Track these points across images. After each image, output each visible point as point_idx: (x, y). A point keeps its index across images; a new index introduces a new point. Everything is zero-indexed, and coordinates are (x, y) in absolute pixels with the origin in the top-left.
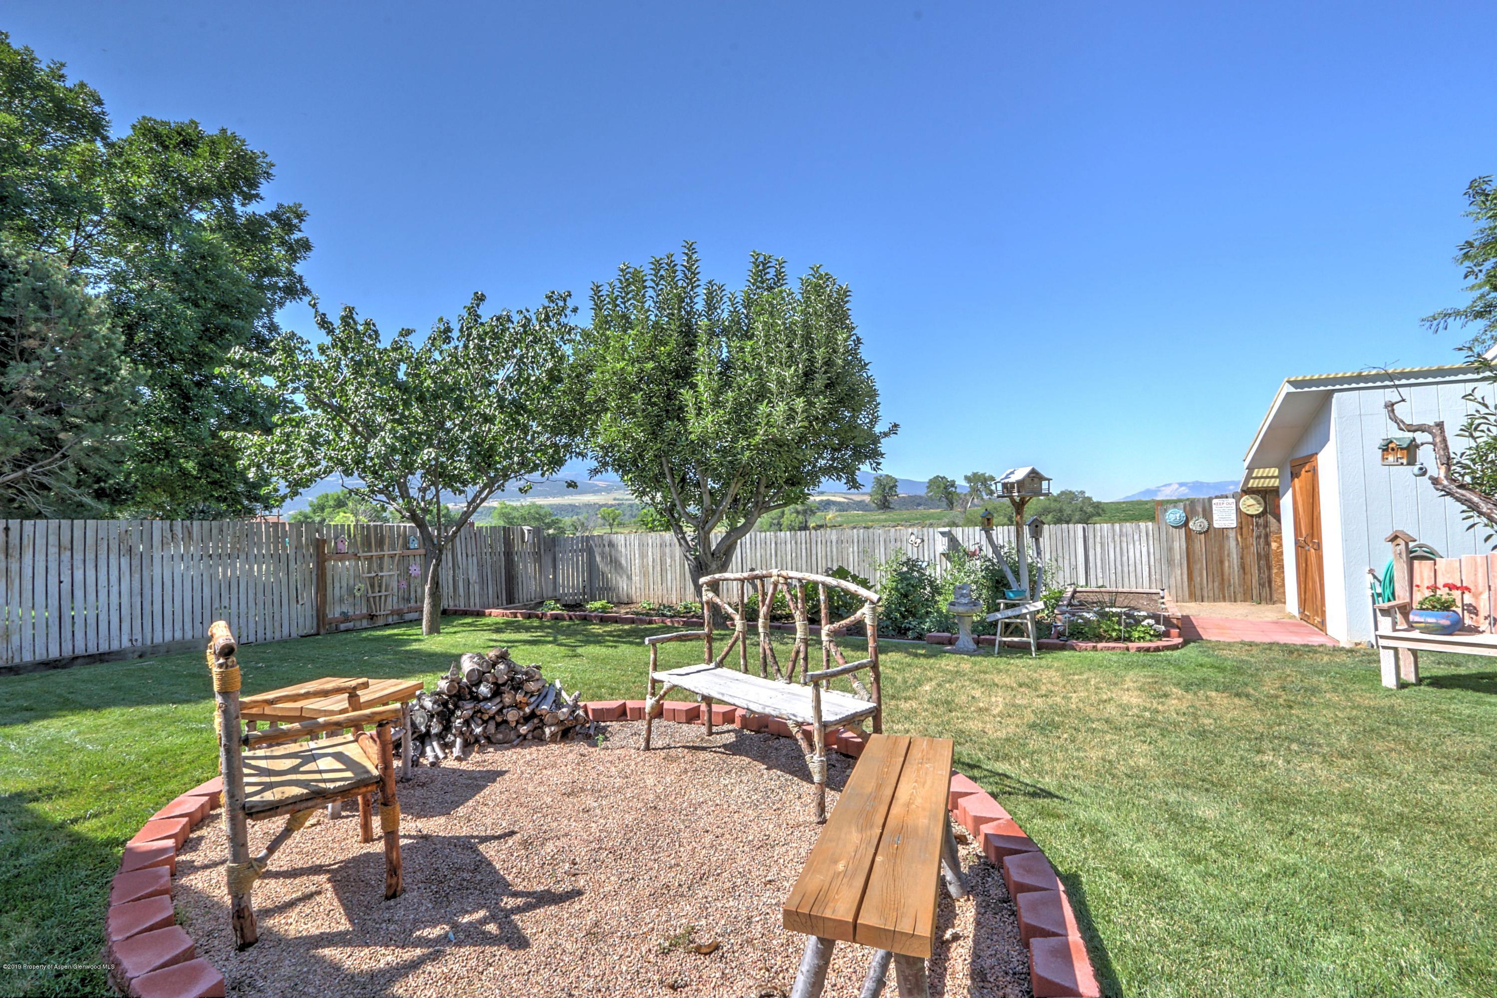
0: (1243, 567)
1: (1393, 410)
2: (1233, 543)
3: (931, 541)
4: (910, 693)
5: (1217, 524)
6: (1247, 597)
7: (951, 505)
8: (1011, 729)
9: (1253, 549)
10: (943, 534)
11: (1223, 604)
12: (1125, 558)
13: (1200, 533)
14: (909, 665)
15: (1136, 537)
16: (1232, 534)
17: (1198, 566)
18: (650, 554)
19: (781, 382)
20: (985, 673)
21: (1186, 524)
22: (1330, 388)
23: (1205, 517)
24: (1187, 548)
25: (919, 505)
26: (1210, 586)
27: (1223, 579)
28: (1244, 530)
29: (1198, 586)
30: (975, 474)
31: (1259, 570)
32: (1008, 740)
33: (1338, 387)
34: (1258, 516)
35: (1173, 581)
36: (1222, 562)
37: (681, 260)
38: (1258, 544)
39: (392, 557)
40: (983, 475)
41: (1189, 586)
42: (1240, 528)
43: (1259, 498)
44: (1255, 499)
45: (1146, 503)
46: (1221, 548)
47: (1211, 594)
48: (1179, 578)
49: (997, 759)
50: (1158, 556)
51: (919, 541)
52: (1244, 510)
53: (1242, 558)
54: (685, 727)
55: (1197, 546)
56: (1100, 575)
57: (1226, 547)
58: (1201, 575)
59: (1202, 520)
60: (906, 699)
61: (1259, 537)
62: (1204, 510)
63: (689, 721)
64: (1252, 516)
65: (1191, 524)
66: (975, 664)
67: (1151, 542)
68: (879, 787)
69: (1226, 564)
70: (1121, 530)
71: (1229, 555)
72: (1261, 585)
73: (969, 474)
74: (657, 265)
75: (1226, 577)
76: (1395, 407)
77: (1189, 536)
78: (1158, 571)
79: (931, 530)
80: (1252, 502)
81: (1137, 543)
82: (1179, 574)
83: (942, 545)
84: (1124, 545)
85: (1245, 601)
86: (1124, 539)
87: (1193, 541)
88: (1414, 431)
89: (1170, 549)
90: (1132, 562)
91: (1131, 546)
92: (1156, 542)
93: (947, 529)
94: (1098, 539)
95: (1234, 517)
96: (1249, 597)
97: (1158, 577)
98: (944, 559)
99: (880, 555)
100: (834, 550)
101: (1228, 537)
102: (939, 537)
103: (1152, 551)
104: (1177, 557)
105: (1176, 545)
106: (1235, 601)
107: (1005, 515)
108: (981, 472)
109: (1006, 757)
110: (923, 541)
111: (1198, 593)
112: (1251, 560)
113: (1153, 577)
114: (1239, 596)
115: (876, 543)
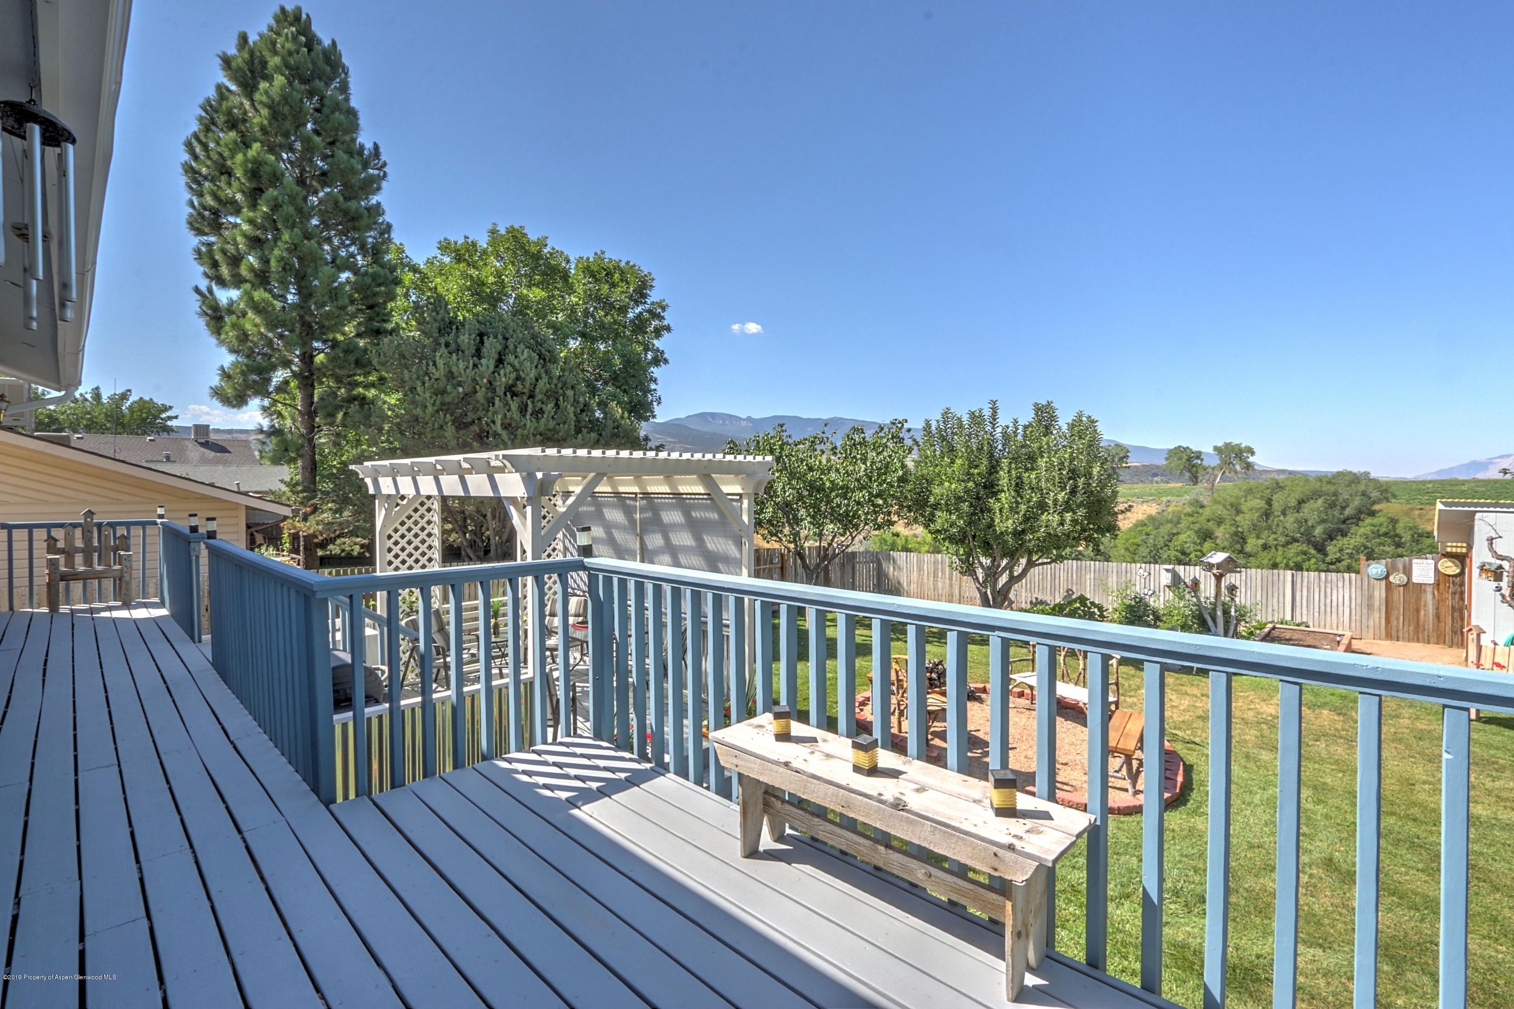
0: (1438, 616)
1: (1492, 544)
2: (1429, 597)
3: (1157, 575)
4: (1132, 693)
5: (1415, 579)
6: (1440, 639)
7: (1195, 479)
8: (1187, 717)
9: (1449, 603)
10: (1167, 570)
11: (1417, 644)
12: (1328, 601)
13: (1400, 586)
14: (1133, 676)
15: (1340, 584)
16: (1429, 589)
17: (1396, 612)
18: (925, 568)
19: (1055, 501)
20: (1183, 685)
21: (1387, 577)
22: (1473, 509)
23: (1404, 573)
24: (1387, 597)
25: (1155, 475)
26: (1406, 629)
27: (1418, 625)
28: (1441, 587)
29: (1394, 629)
30: (1227, 445)
31: (1453, 620)
32: (1183, 722)
33: (1479, 509)
34: (1455, 576)
35: (1371, 623)
36: (1418, 611)
37: (987, 413)
38: (1453, 598)
39: (764, 570)
40: (1239, 445)
41: (1386, 627)
42: (1437, 584)
43: (1457, 562)
44: (1453, 562)
45: (1463, 483)
46: (1418, 599)
47: (1406, 636)
48: (1377, 620)
49: (1175, 729)
50: (1359, 601)
51: (1146, 574)
52: (1442, 571)
53: (1437, 609)
54: (1018, 699)
55: (1396, 597)
56: (1305, 612)
57: (1423, 599)
58: (1398, 619)
59: (1401, 575)
60: (1130, 697)
61: (1454, 593)
62: (1404, 567)
63: (1019, 697)
64: (1449, 576)
65: (1391, 578)
66: (1177, 678)
67: (1353, 590)
68: (1121, 724)
69: (1422, 613)
70: (1326, 578)
71: (1425, 606)
72: (1454, 632)
73: (1220, 444)
74: (972, 414)
75: (1421, 623)
76: (1494, 541)
77: (1389, 586)
78: (1359, 613)
79: (1157, 566)
80: (1450, 564)
81: (1341, 590)
82: (1378, 617)
83: (1166, 578)
84: (1329, 590)
85: (1438, 643)
86: (1329, 585)
87: (1392, 592)
88: (1502, 560)
89: (1371, 597)
90: (1334, 604)
91: (1335, 592)
92: (1359, 591)
93: (1170, 567)
94: (1305, 584)
95: (1432, 574)
96: (1441, 640)
97: (1358, 618)
98: (1167, 589)
99: (1113, 581)
100: (1074, 575)
101: (1425, 591)
102: (1163, 573)
103: (1353, 596)
104: (1377, 603)
105: (1377, 594)
106: (1429, 643)
107: (1262, 498)
108: (1236, 442)
109: (1180, 729)
110: (1150, 574)
111: (1394, 633)
112: (1446, 612)
113: (1353, 618)
114: (1432, 640)
115: (1110, 573)
